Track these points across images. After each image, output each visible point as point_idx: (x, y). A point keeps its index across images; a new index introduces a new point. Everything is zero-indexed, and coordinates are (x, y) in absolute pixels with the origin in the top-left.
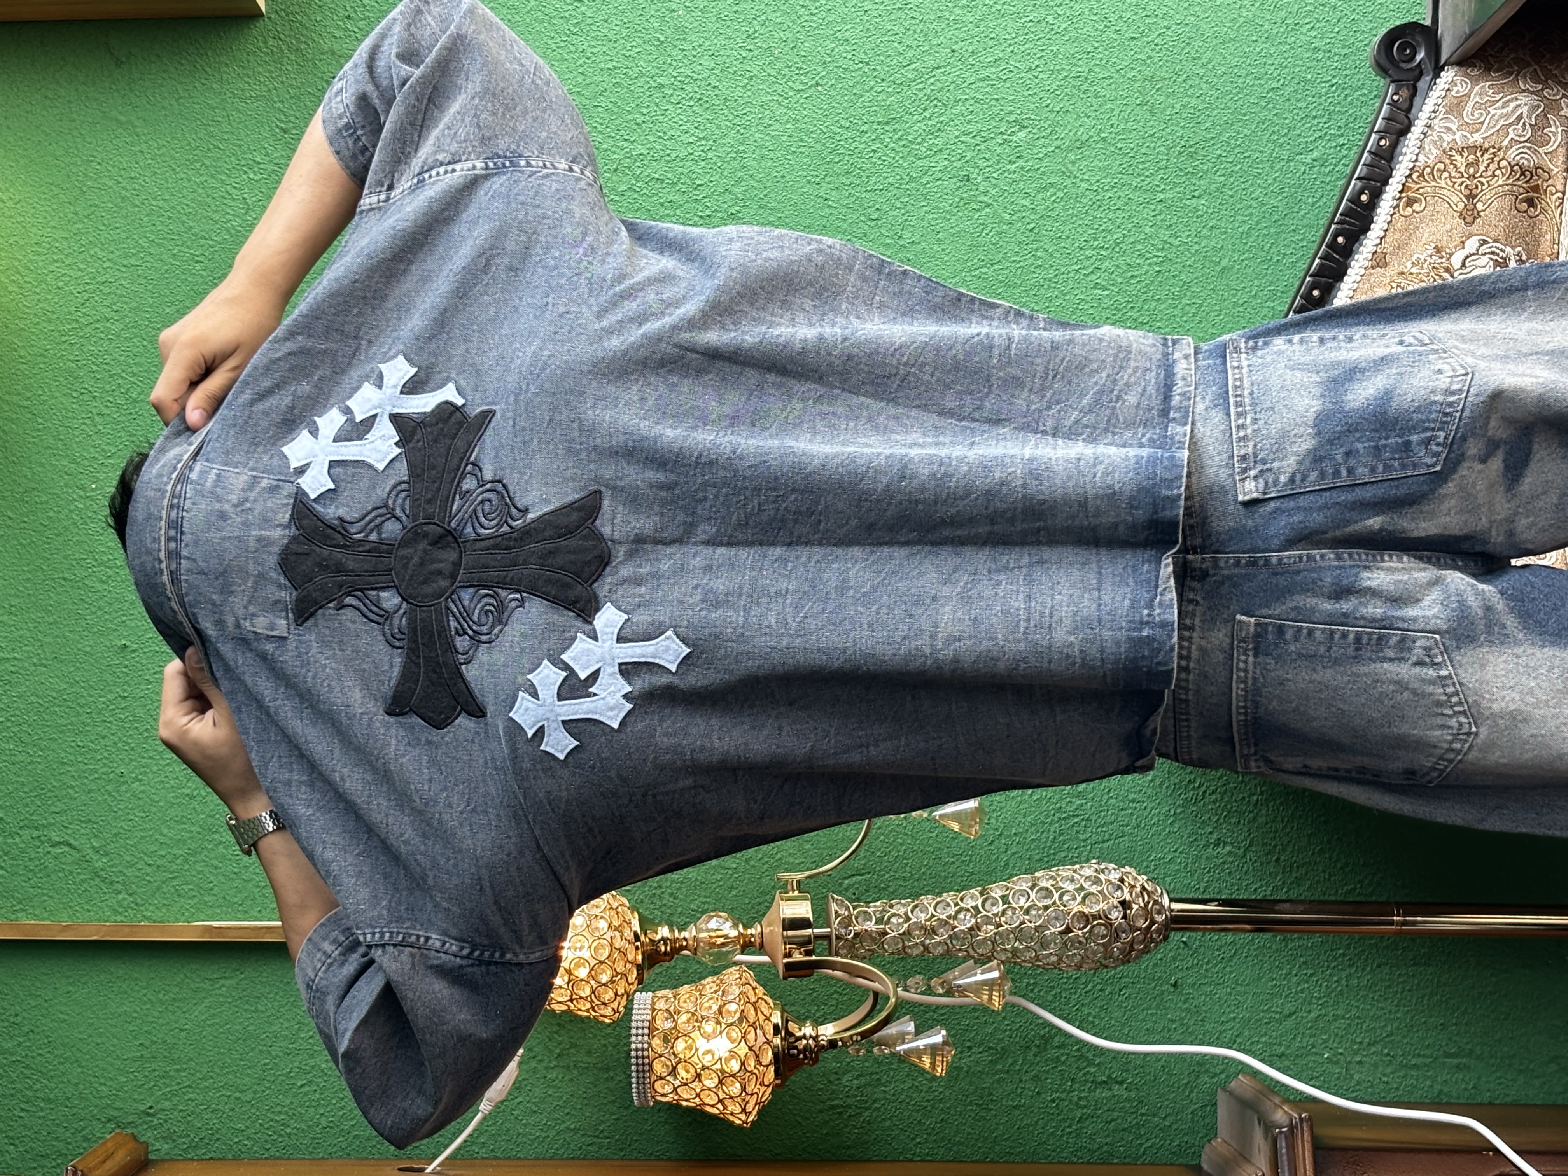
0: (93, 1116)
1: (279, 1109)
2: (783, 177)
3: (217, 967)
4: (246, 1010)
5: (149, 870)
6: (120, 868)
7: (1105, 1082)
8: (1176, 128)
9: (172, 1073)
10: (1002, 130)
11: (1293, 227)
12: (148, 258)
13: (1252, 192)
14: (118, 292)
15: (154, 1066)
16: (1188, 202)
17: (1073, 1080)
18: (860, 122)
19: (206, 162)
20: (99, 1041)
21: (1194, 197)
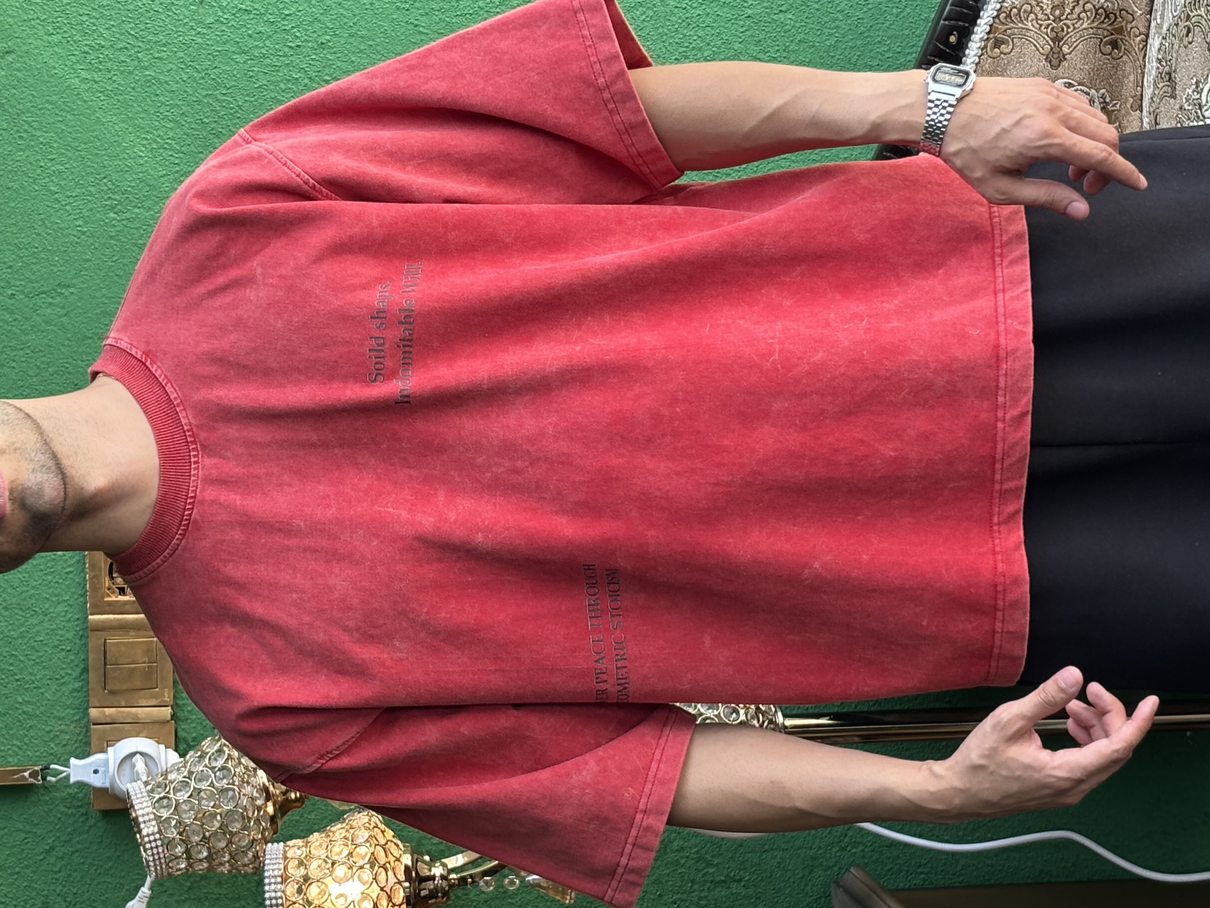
7: (724, 882)
11: (879, 39)
17: (693, 881)
21: (781, 11)
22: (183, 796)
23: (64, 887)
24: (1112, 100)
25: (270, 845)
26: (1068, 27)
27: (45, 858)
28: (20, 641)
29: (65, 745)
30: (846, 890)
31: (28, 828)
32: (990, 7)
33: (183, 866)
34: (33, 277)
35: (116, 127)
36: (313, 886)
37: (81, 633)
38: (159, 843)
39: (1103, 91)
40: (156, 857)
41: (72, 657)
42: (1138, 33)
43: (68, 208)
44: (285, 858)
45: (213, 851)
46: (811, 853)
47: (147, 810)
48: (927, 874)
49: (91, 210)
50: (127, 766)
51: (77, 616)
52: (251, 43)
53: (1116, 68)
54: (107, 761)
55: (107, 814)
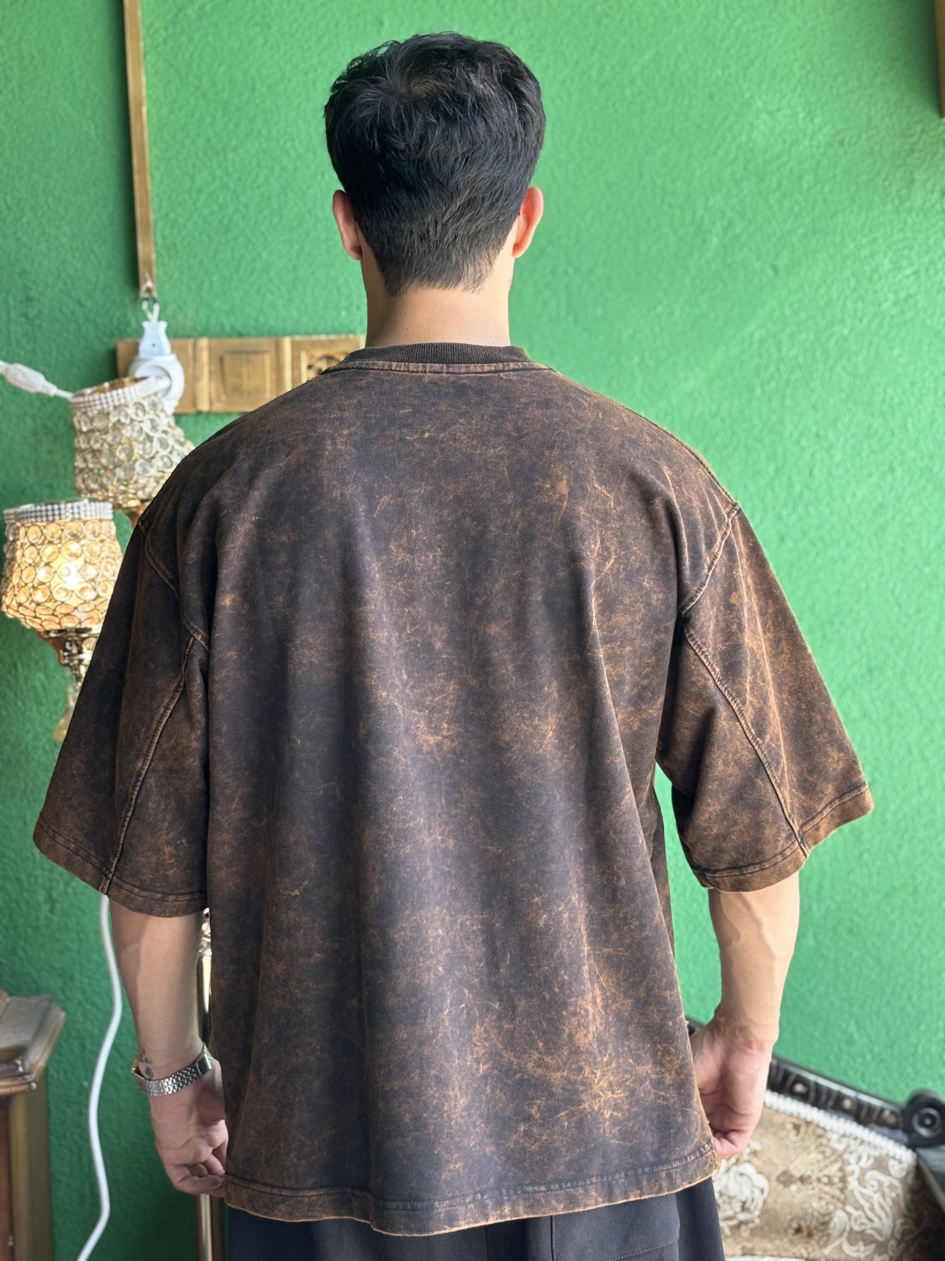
4: (69, 148)
5: (187, 55)
6: (187, 30)
20: (34, 20)
22: (147, 426)
23: (47, 316)
24: (750, 1229)
25: (109, 506)
26: (813, 1189)
27: (73, 299)
29: (175, 317)
31: (100, 284)
32: (828, 1119)
33: (84, 427)
36: (77, 545)
37: (273, 330)
38: (105, 406)
39: (757, 1221)
40: (92, 404)
41: (251, 323)
42: (808, 1251)
44: (101, 520)
45: (98, 453)
50: (160, 373)
51: (288, 327)
53: (778, 1232)
54: (164, 355)
55: (113, 354)
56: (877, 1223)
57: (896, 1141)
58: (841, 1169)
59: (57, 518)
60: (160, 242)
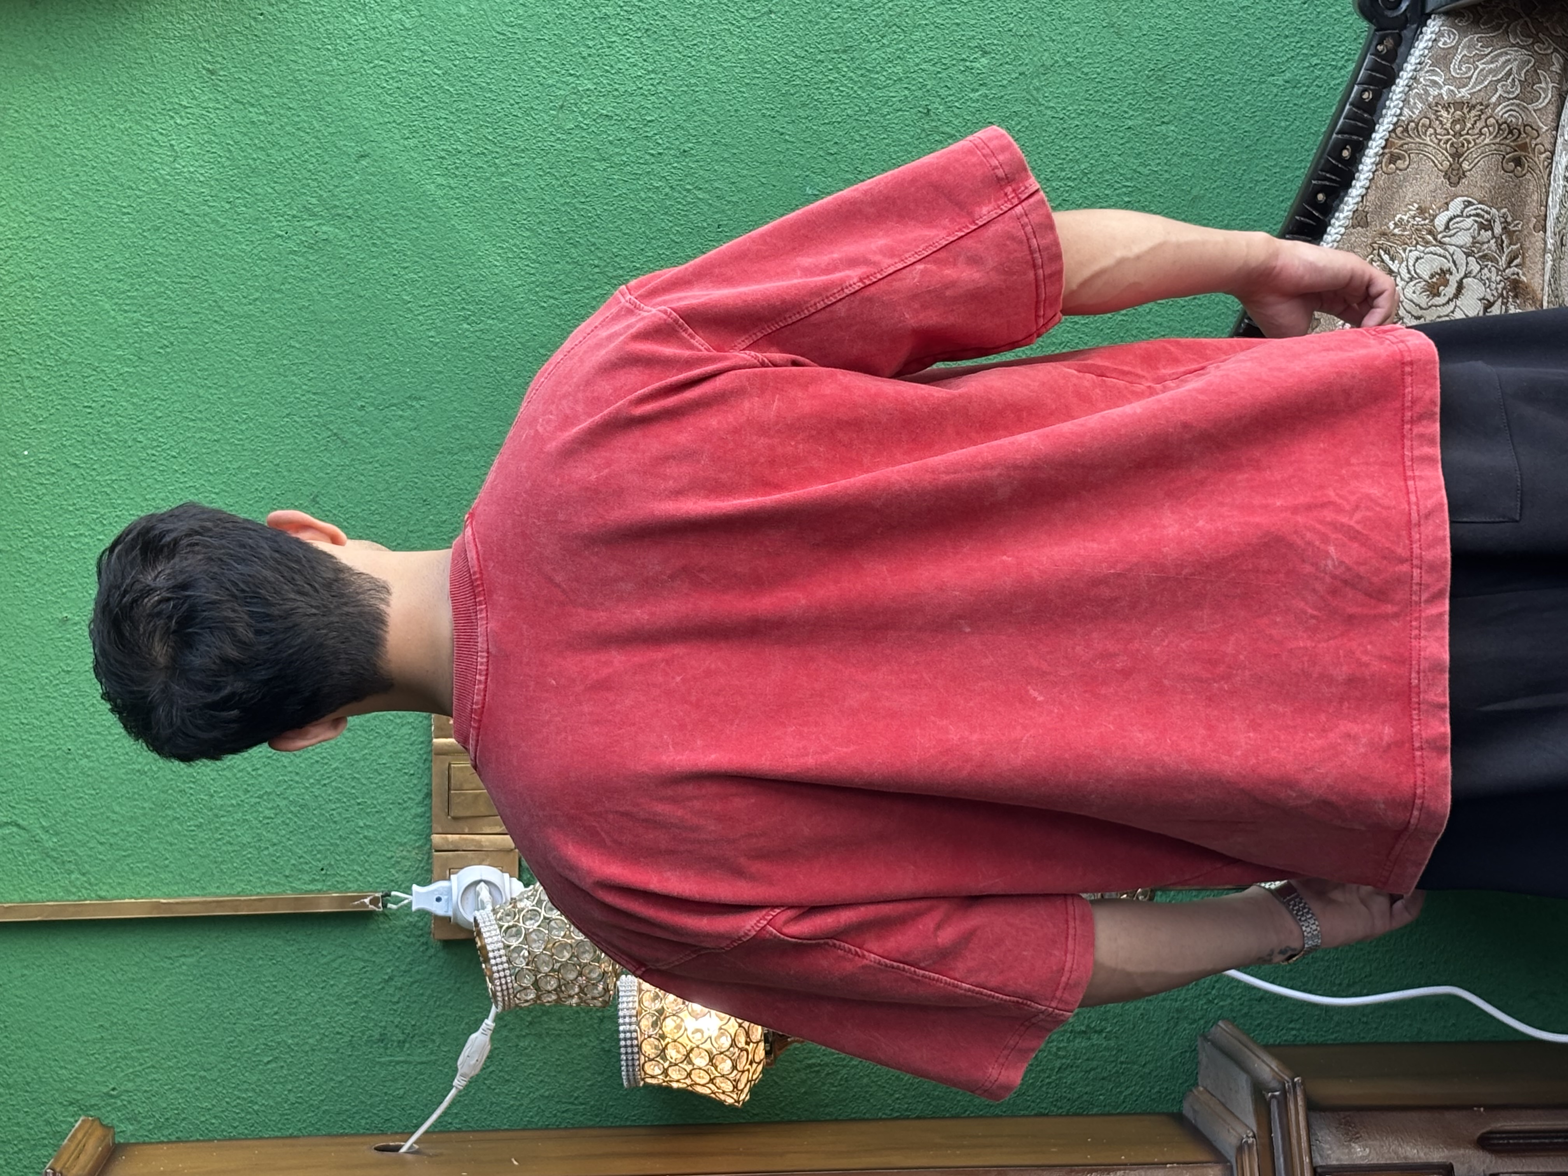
0: (55, 1100)
1: (246, 1086)
2: (736, 111)
3: (176, 945)
4: (207, 988)
5: (101, 848)
6: (71, 847)
7: (1084, 1032)
8: (1145, 51)
9: (134, 1054)
10: (964, 56)
12: (73, 211)
13: (1223, 116)
14: (43, 248)
15: (115, 1047)
16: (1157, 129)
18: (817, 51)
19: (131, 108)
20: (57, 1024)
21: (1163, 123)
22: (532, 925)
23: (403, 1018)
24: (1514, 220)
25: (623, 977)
26: (1469, 142)
27: (383, 988)
28: (362, 763)
29: (406, 872)
30: (1215, 1044)
31: (367, 957)
32: (1386, 120)
33: (532, 996)
34: (383, 389)
35: (472, 235)
36: (667, 1020)
37: (425, 756)
38: (507, 972)
39: (1505, 210)
40: (504, 987)
41: (415, 782)
42: (1542, 150)
43: (421, 318)
44: (640, 990)
45: (562, 982)
46: (1178, 1004)
47: (495, 939)
48: (1299, 1030)
49: (444, 320)
50: (471, 895)
51: (421, 739)
52: (612, 150)
53: (1518, 186)
54: (450, 889)
55: (448, 944)
56: (1514, 65)
57: (1415, 37)
58: (1447, 108)
59: (635, 1042)
60: (319, 887)
